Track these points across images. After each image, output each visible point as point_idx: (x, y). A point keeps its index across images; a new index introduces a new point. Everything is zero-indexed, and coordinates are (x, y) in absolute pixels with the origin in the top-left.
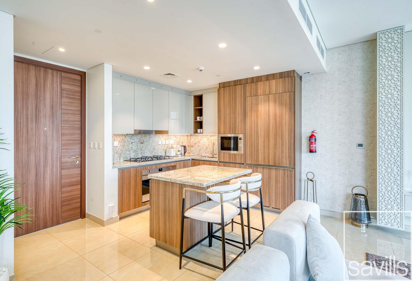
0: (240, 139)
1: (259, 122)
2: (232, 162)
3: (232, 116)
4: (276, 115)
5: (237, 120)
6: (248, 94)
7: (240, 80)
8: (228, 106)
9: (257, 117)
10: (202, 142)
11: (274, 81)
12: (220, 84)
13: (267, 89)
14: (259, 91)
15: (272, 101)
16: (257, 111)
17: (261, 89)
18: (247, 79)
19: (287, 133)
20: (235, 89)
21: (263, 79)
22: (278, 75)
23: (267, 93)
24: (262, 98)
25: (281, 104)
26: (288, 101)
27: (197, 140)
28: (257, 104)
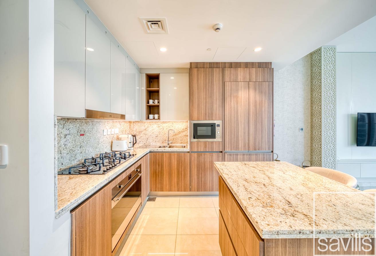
0: (217, 126)
1: (239, 108)
2: (208, 151)
3: (208, 100)
4: (256, 102)
5: (215, 106)
6: (227, 78)
7: (217, 63)
8: (203, 89)
9: (237, 103)
10: (150, 129)
11: (254, 69)
12: (191, 63)
13: (248, 77)
14: (239, 77)
15: (252, 89)
16: (237, 97)
17: (241, 75)
18: (225, 63)
19: (266, 120)
20: (212, 72)
21: (242, 66)
22: (257, 64)
23: (248, 80)
24: (243, 84)
25: (261, 92)
26: (267, 90)
27: (143, 128)
28: (237, 90)
